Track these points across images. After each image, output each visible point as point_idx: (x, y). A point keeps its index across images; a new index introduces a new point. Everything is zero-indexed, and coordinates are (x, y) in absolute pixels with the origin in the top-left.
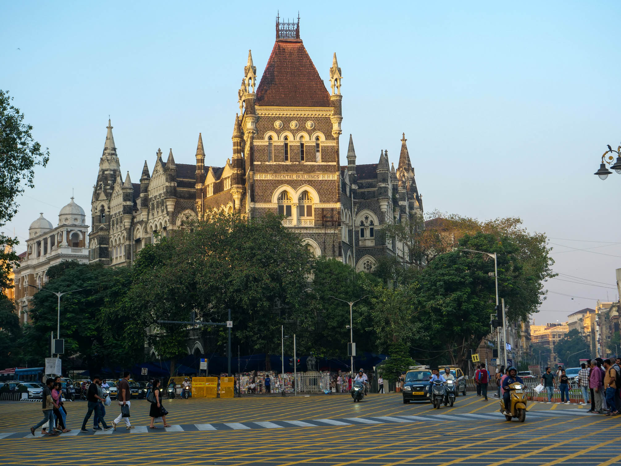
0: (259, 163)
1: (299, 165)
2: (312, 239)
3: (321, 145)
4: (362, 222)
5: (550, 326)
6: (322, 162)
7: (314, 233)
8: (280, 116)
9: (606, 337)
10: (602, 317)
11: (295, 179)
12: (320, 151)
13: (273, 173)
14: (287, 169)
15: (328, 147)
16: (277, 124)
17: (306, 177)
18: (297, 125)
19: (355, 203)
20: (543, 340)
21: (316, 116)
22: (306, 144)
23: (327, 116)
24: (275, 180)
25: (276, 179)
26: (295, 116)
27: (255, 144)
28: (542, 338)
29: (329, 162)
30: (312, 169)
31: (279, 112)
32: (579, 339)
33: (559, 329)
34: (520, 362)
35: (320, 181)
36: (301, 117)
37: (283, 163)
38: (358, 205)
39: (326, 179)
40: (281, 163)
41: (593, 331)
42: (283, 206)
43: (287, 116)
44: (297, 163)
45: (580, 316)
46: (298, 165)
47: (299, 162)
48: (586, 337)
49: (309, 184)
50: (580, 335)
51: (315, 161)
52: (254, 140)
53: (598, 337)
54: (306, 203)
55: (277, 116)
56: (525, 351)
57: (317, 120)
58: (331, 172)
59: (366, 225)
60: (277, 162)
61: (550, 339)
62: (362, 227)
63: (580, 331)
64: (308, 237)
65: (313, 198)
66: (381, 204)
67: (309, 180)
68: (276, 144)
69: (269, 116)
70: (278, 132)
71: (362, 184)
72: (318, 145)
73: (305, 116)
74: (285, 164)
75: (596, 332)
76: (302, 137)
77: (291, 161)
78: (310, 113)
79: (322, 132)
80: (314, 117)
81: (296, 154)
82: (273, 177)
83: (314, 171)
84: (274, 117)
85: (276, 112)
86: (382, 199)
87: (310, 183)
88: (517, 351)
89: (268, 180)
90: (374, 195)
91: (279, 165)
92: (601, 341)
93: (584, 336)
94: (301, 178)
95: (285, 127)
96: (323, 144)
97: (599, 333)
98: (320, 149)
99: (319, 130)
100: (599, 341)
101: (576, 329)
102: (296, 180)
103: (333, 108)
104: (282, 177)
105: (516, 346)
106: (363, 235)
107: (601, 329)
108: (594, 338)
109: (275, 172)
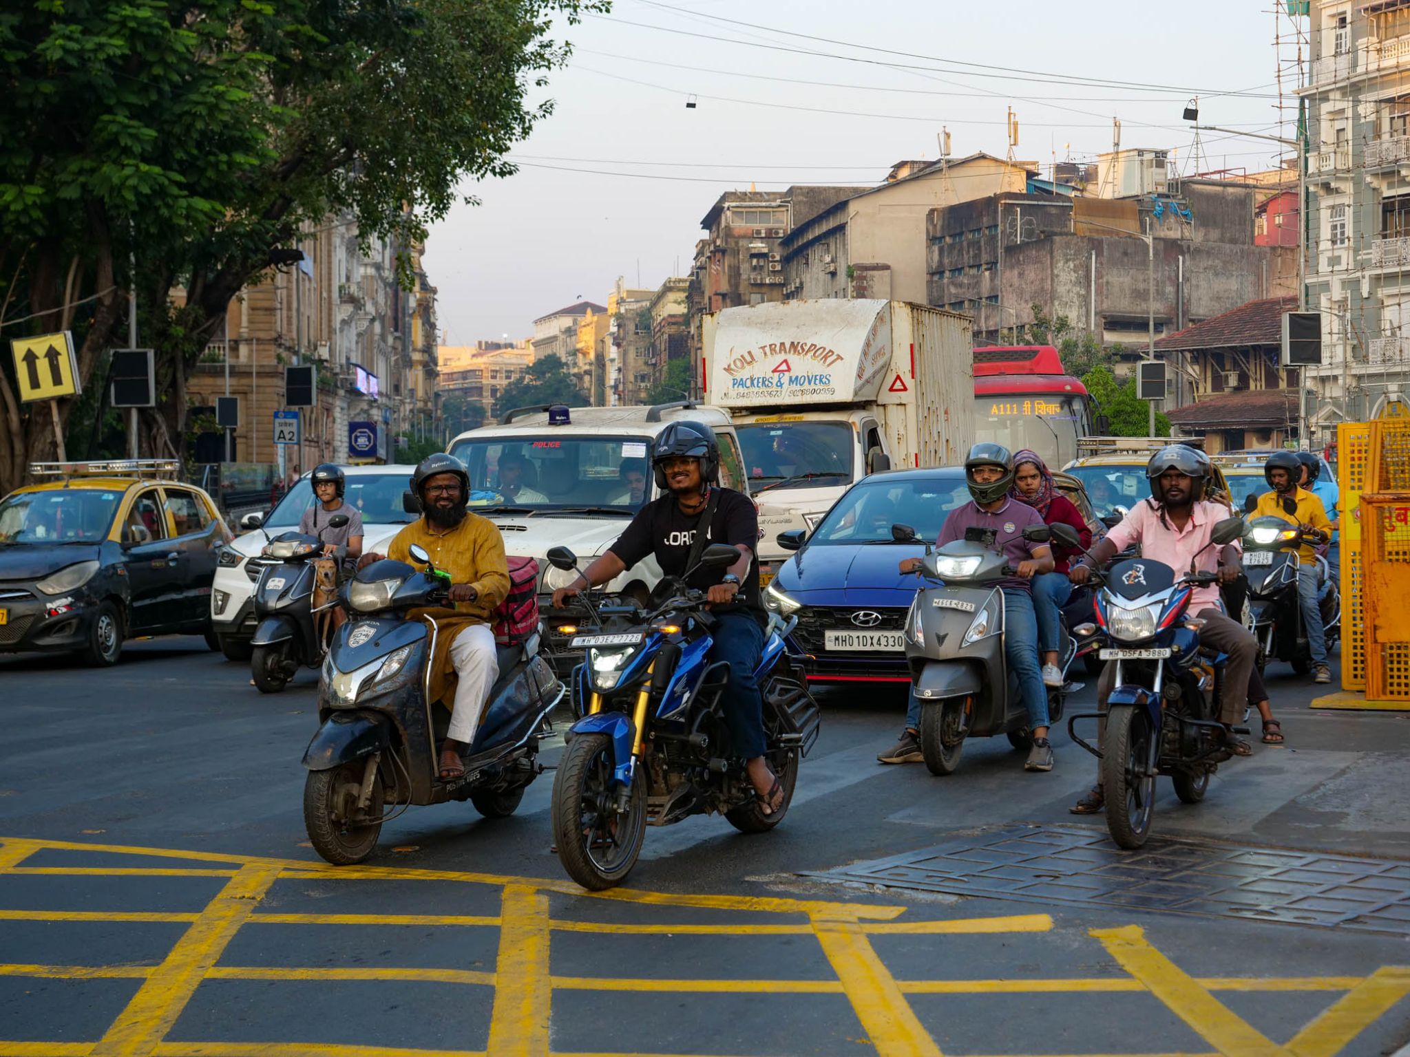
5: (486, 349)
9: (636, 377)
10: (627, 322)
20: (467, 384)
28: (465, 378)
32: (561, 381)
33: (509, 358)
34: (405, 435)
41: (600, 361)
45: (567, 322)
48: (579, 377)
50: (565, 370)
53: (612, 376)
56: (420, 405)
61: (484, 382)
63: (564, 360)
75: (608, 363)
88: (397, 403)
92: (621, 388)
93: (574, 375)
97: (617, 365)
100: (616, 387)
101: (555, 354)
105: (397, 389)
107: (624, 355)
108: (601, 381)
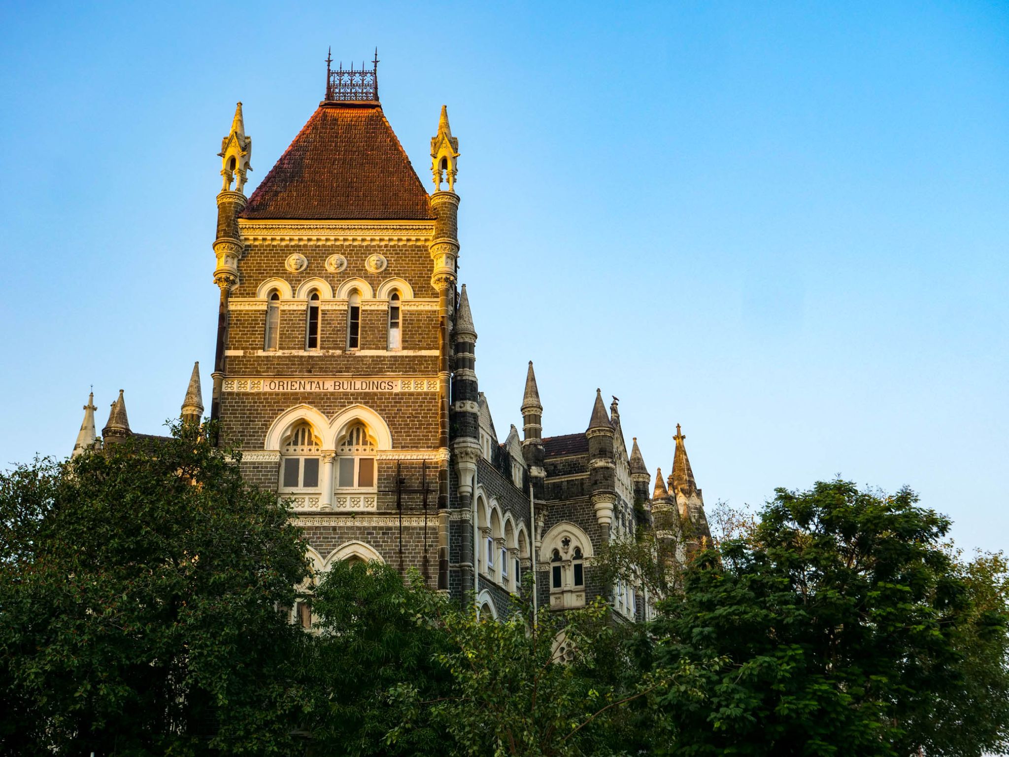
0: (240, 353)
1: (344, 356)
2: (369, 542)
3: (402, 308)
4: (556, 552)
6: (404, 348)
7: (375, 528)
8: (302, 243)
11: (331, 390)
12: (401, 324)
13: (274, 377)
14: (310, 367)
15: (420, 313)
16: (292, 262)
17: (359, 385)
18: (341, 265)
19: (538, 508)
21: (392, 243)
22: (364, 308)
23: (419, 244)
24: (277, 394)
25: (281, 390)
26: (338, 243)
27: (232, 307)
29: (420, 349)
30: (376, 368)
31: (297, 232)
35: (397, 394)
36: (355, 246)
37: (302, 353)
38: (546, 513)
39: (412, 390)
40: (295, 353)
42: (298, 460)
43: (320, 243)
44: (338, 352)
46: (339, 357)
47: (344, 350)
49: (365, 403)
51: (386, 348)
52: (230, 299)
54: (357, 453)
55: (293, 243)
57: (395, 252)
58: (425, 373)
59: (564, 558)
60: (286, 351)
62: (557, 564)
64: (357, 539)
65: (377, 438)
66: (597, 506)
67: (366, 394)
68: (286, 308)
69: (275, 243)
70: (295, 281)
71: (555, 467)
72: (395, 310)
73: (365, 244)
74: (305, 354)
76: (354, 291)
77: (322, 348)
78: (377, 235)
79: (406, 278)
80: (386, 246)
81: (336, 331)
82: (273, 385)
83: (381, 371)
84: (287, 246)
85: (292, 233)
86: (600, 494)
87: (369, 399)
89: (258, 394)
90: (583, 489)
91: (291, 358)
94: (346, 388)
95: (313, 269)
96: (407, 308)
98: (400, 321)
99: (398, 274)
102: (332, 394)
103: (434, 223)
104: (297, 386)
106: (558, 583)
109: (279, 374)
